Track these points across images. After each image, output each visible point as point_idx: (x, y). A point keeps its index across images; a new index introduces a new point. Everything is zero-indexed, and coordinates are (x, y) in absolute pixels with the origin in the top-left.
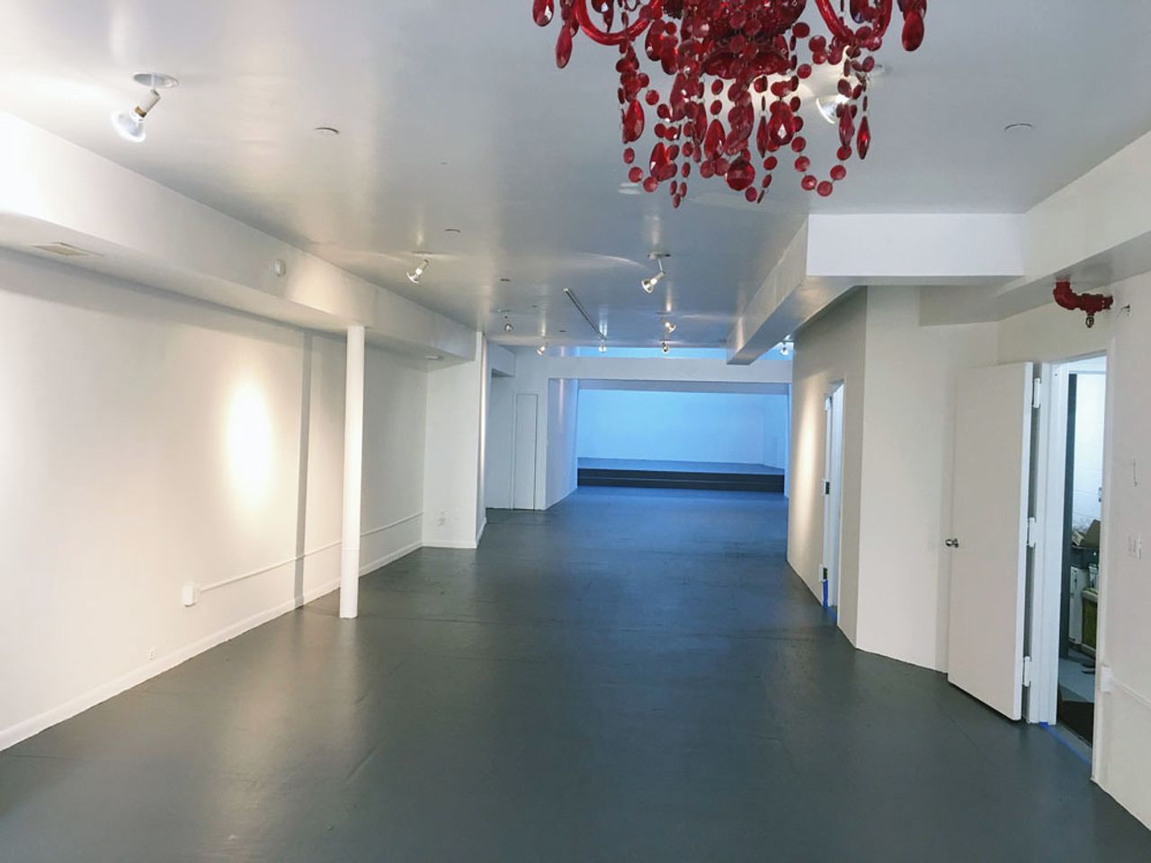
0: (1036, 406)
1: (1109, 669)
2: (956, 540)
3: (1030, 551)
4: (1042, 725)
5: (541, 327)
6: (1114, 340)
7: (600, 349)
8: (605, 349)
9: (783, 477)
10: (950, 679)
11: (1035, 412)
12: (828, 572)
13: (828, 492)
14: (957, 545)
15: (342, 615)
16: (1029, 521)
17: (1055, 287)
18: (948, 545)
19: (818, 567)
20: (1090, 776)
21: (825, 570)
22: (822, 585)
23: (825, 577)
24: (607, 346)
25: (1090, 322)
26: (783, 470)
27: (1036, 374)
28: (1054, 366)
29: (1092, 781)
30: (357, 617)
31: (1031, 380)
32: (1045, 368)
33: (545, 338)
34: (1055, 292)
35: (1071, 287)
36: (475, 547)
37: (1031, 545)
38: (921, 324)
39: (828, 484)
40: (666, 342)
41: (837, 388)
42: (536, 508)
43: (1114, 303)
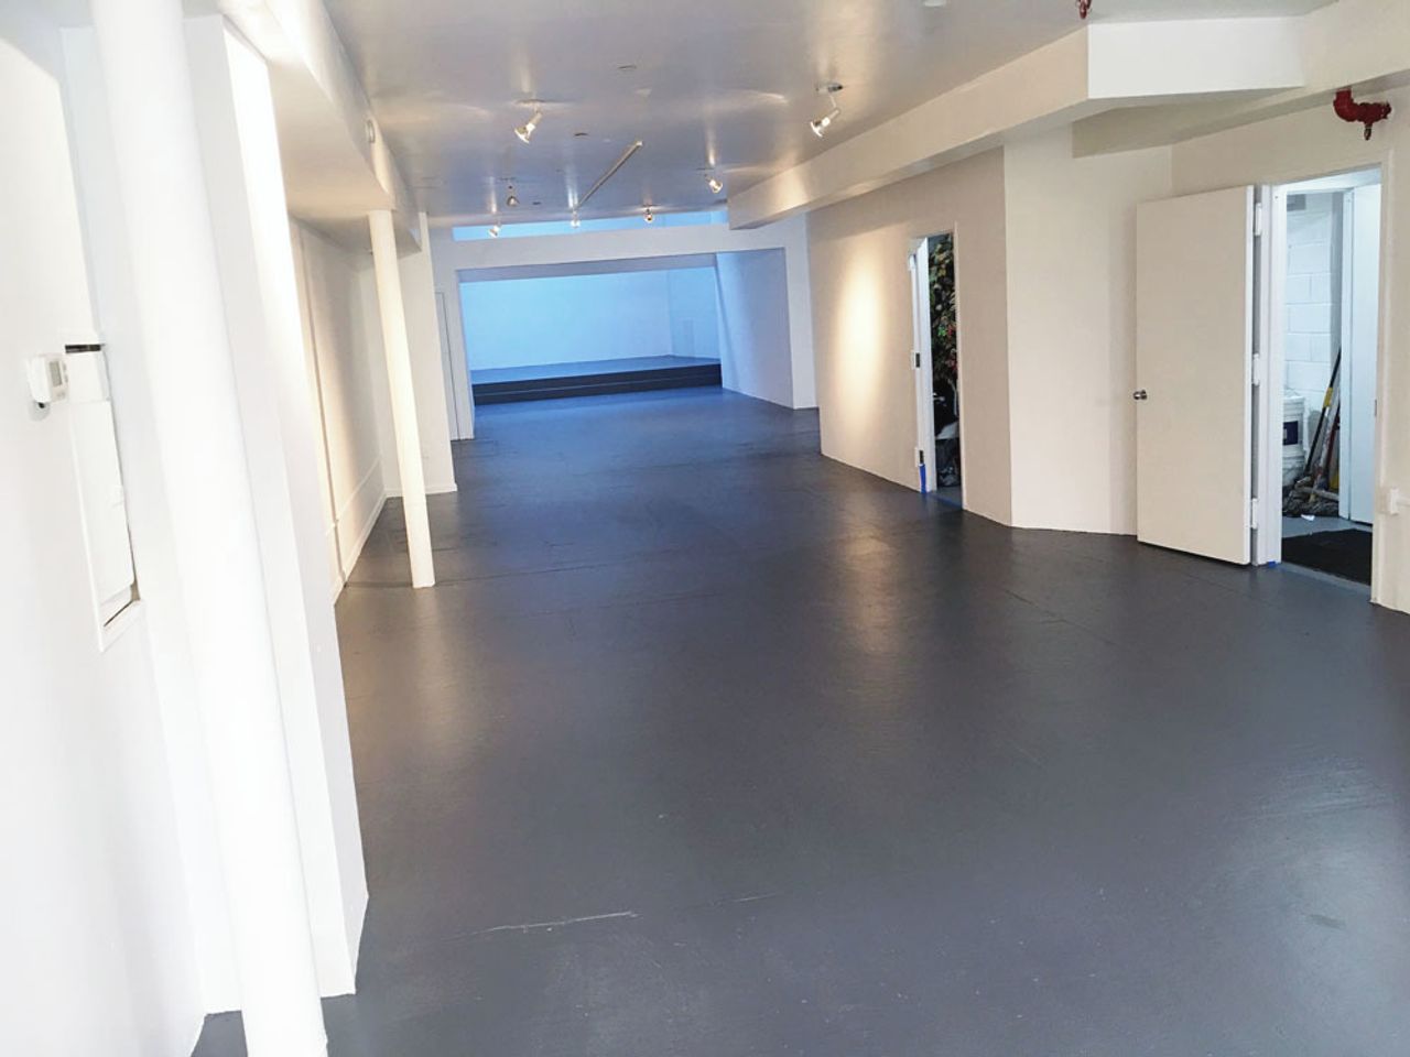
0: (1258, 233)
1: (1397, 491)
2: (1144, 392)
3: (1255, 388)
4: (1270, 565)
5: (490, 202)
6: (1391, 152)
7: (572, 223)
8: (578, 223)
9: (719, 366)
10: (1140, 539)
11: (1256, 239)
12: (925, 454)
13: (918, 365)
14: (1144, 397)
15: (417, 584)
16: (1253, 358)
17: (1335, 97)
18: (1137, 398)
19: (913, 450)
20: (1370, 598)
21: (921, 453)
22: (919, 471)
23: (922, 461)
24: (581, 219)
25: (1368, 135)
26: (719, 360)
27: (1256, 200)
28: (1275, 188)
29: (1373, 604)
30: (436, 585)
31: (1252, 205)
32: (1265, 190)
33: (497, 215)
34: (1336, 104)
35: (1352, 96)
36: (456, 489)
37: (1256, 383)
38: (1076, 156)
39: (918, 356)
40: (651, 208)
41: (921, 243)
42: (462, 438)
43: (1393, 111)
